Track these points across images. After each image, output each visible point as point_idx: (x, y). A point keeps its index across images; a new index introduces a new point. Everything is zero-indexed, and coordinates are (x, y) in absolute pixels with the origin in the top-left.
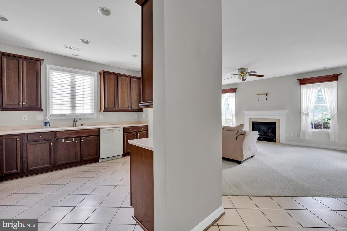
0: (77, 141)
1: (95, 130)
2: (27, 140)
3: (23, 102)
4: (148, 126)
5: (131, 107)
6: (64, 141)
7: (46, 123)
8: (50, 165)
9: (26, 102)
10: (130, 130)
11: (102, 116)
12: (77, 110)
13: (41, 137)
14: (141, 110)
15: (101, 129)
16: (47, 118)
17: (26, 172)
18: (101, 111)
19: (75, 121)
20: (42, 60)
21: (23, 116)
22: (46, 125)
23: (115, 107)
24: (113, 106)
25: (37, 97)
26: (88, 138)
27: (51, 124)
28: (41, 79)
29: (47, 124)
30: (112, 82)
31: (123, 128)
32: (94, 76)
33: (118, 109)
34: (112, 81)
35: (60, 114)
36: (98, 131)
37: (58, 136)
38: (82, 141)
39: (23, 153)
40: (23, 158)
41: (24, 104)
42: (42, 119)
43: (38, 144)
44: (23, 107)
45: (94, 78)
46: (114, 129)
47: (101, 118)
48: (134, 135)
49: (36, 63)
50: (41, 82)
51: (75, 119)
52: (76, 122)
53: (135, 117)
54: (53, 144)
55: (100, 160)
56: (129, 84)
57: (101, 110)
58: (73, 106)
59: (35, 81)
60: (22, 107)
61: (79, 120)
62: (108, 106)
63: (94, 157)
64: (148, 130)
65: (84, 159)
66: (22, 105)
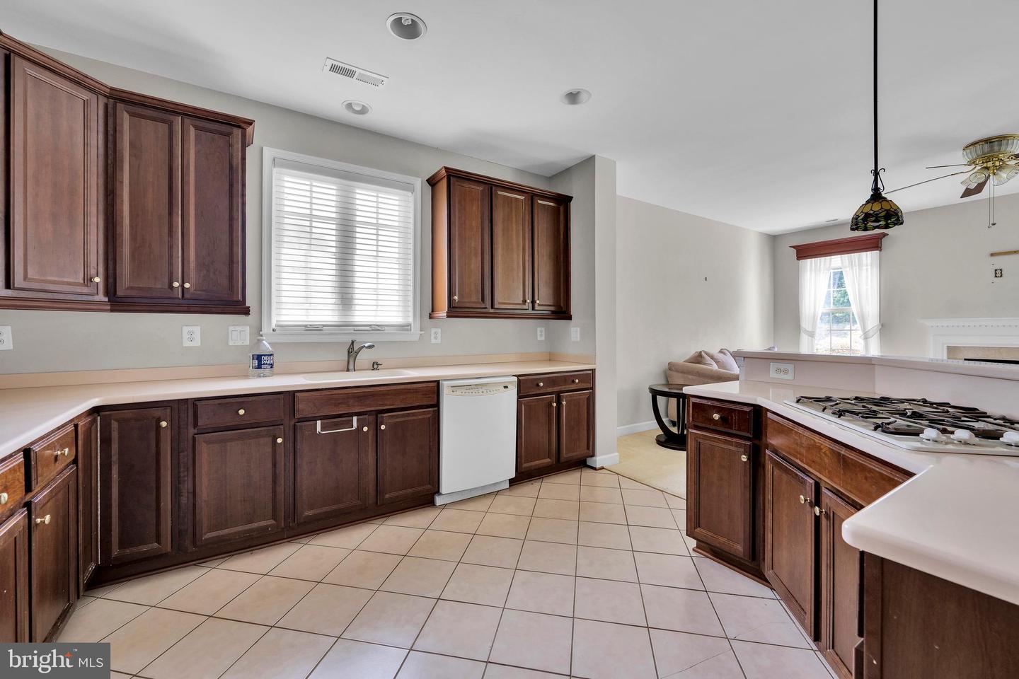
0: (365, 429)
1: (424, 385)
2: (195, 425)
3: (186, 279)
4: (593, 370)
5: (533, 302)
6: (323, 429)
7: (259, 358)
8: (271, 522)
9: (193, 280)
10: (538, 385)
11: (436, 333)
12: (357, 313)
13: (242, 412)
14: (564, 312)
15: (445, 383)
16: (264, 338)
17: (191, 549)
18: (437, 314)
19: (352, 351)
20: (250, 123)
21: (186, 330)
22: (259, 367)
23: (483, 299)
24: (478, 299)
25: (231, 262)
26: (403, 416)
27: (277, 360)
28: (244, 195)
29: (265, 360)
30: (475, 211)
31: (516, 379)
32: (413, 191)
33: (492, 307)
34: (474, 208)
35: (306, 326)
36: (436, 388)
37: (303, 408)
38: (383, 427)
39: (182, 474)
40: (179, 496)
41: (187, 285)
42: (247, 342)
43: (232, 440)
44: (186, 296)
45: (411, 199)
46: (486, 384)
47: (433, 341)
48: (550, 405)
49: (228, 135)
50: (244, 204)
51: (353, 342)
52: (357, 353)
53: (539, 338)
54: (284, 441)
55: (439, 500)
56: (528, 218)
57: (433, 311)
58: (345, 297)
59: (227, 202)
60: (180, 296)
61: (370, 347)
62: (461, 296)
63: (421, 488)
64: (593, 388)
65: (387, 496)
66: (180, 289)
